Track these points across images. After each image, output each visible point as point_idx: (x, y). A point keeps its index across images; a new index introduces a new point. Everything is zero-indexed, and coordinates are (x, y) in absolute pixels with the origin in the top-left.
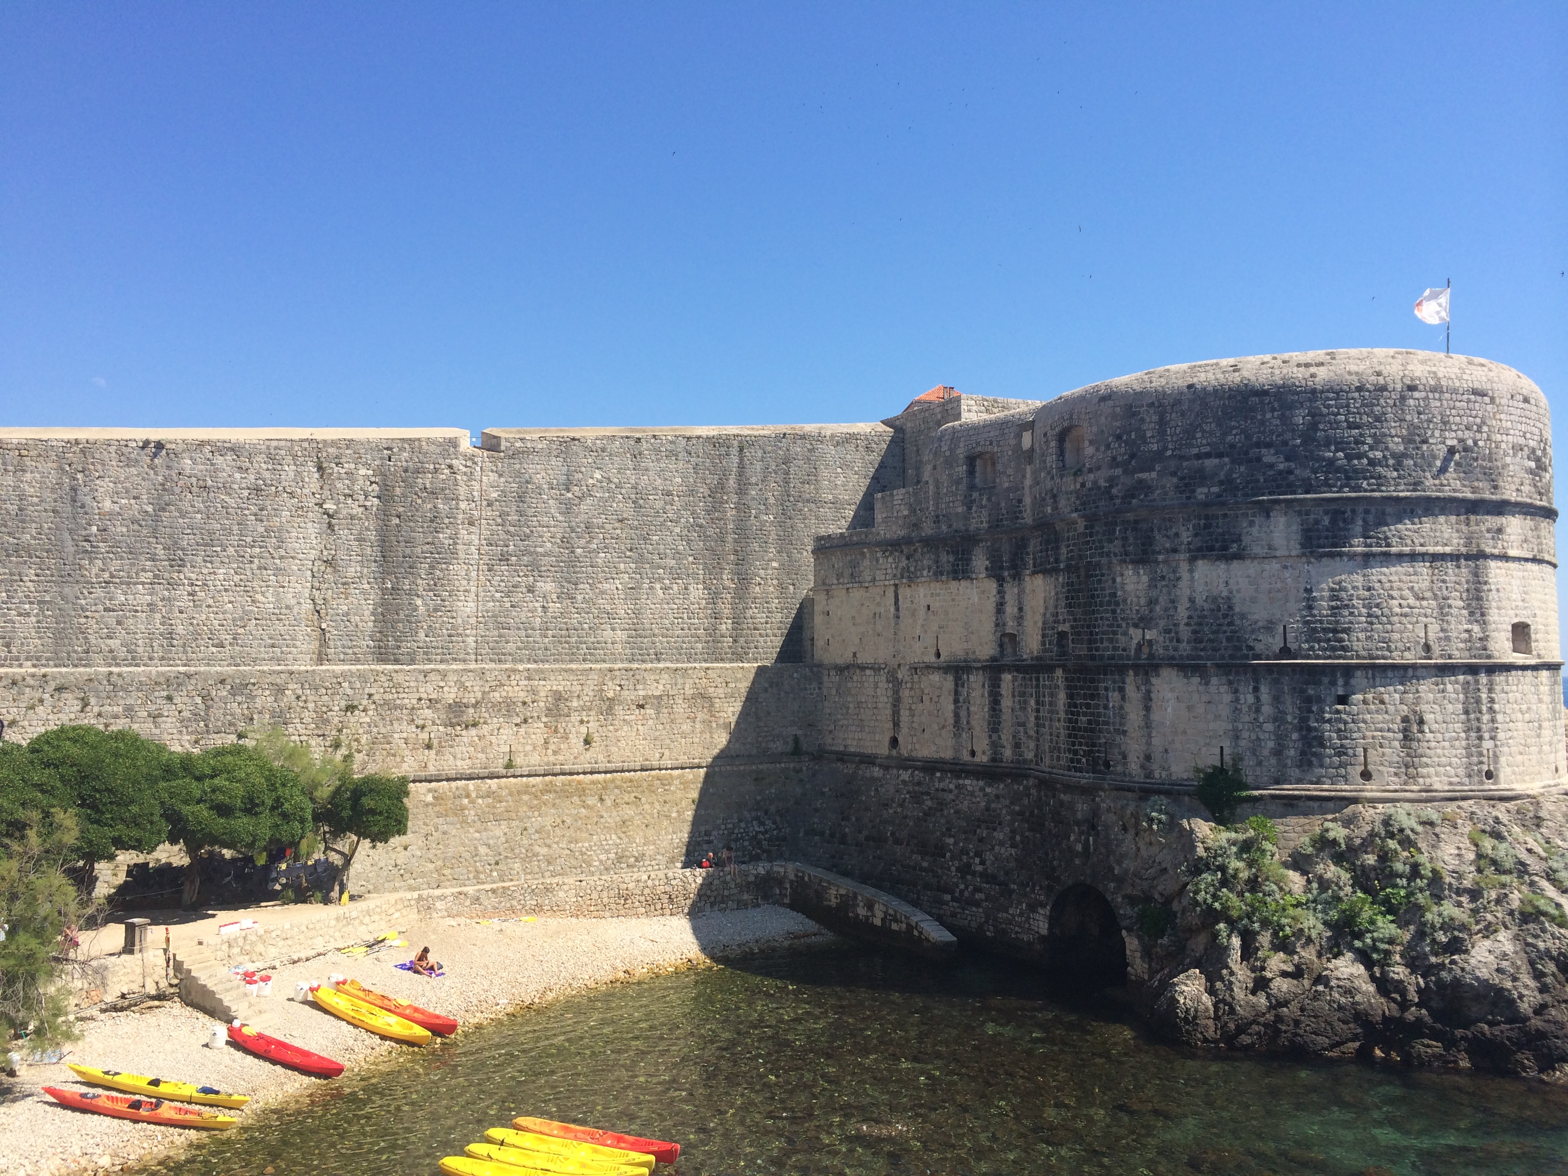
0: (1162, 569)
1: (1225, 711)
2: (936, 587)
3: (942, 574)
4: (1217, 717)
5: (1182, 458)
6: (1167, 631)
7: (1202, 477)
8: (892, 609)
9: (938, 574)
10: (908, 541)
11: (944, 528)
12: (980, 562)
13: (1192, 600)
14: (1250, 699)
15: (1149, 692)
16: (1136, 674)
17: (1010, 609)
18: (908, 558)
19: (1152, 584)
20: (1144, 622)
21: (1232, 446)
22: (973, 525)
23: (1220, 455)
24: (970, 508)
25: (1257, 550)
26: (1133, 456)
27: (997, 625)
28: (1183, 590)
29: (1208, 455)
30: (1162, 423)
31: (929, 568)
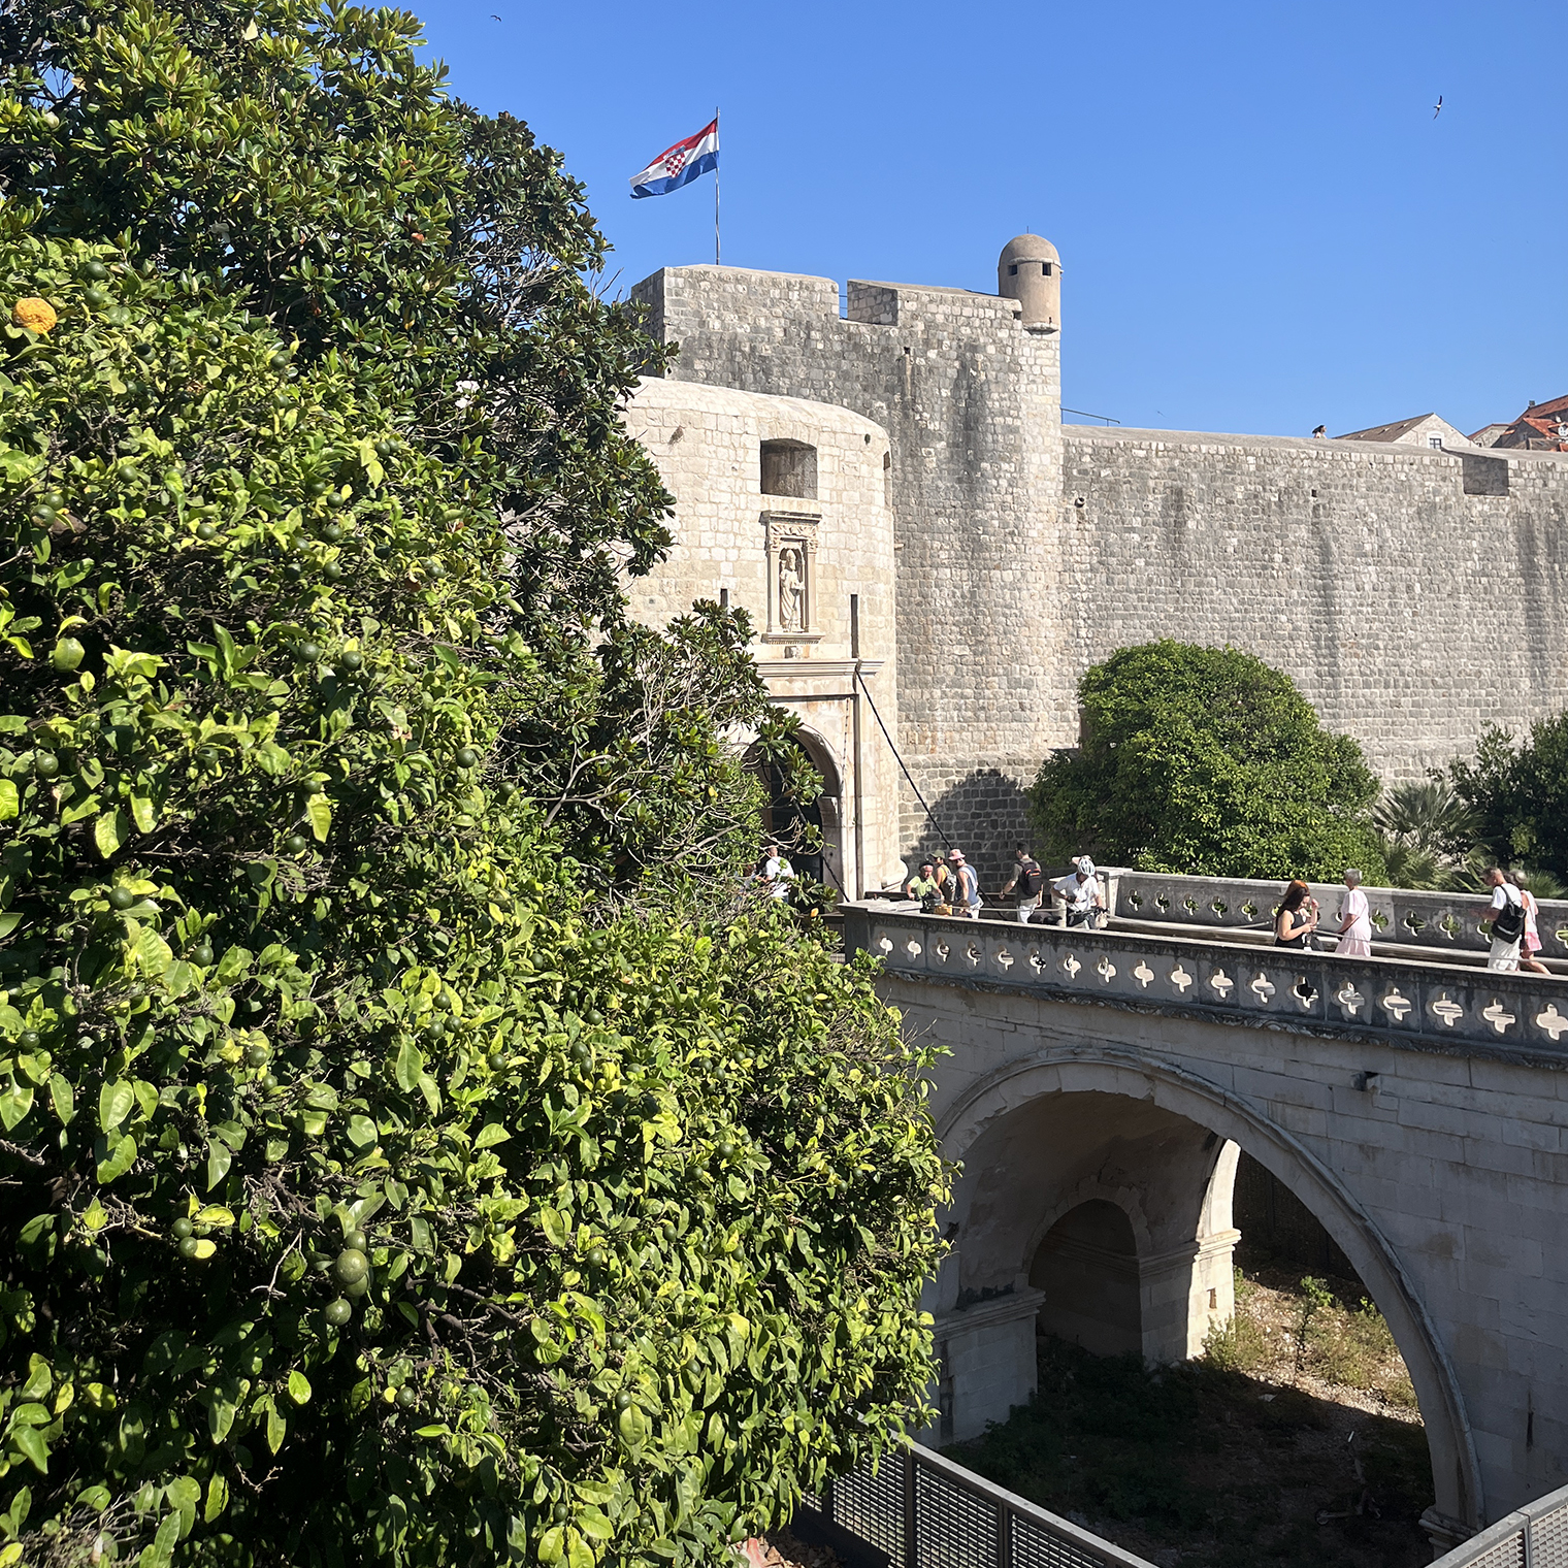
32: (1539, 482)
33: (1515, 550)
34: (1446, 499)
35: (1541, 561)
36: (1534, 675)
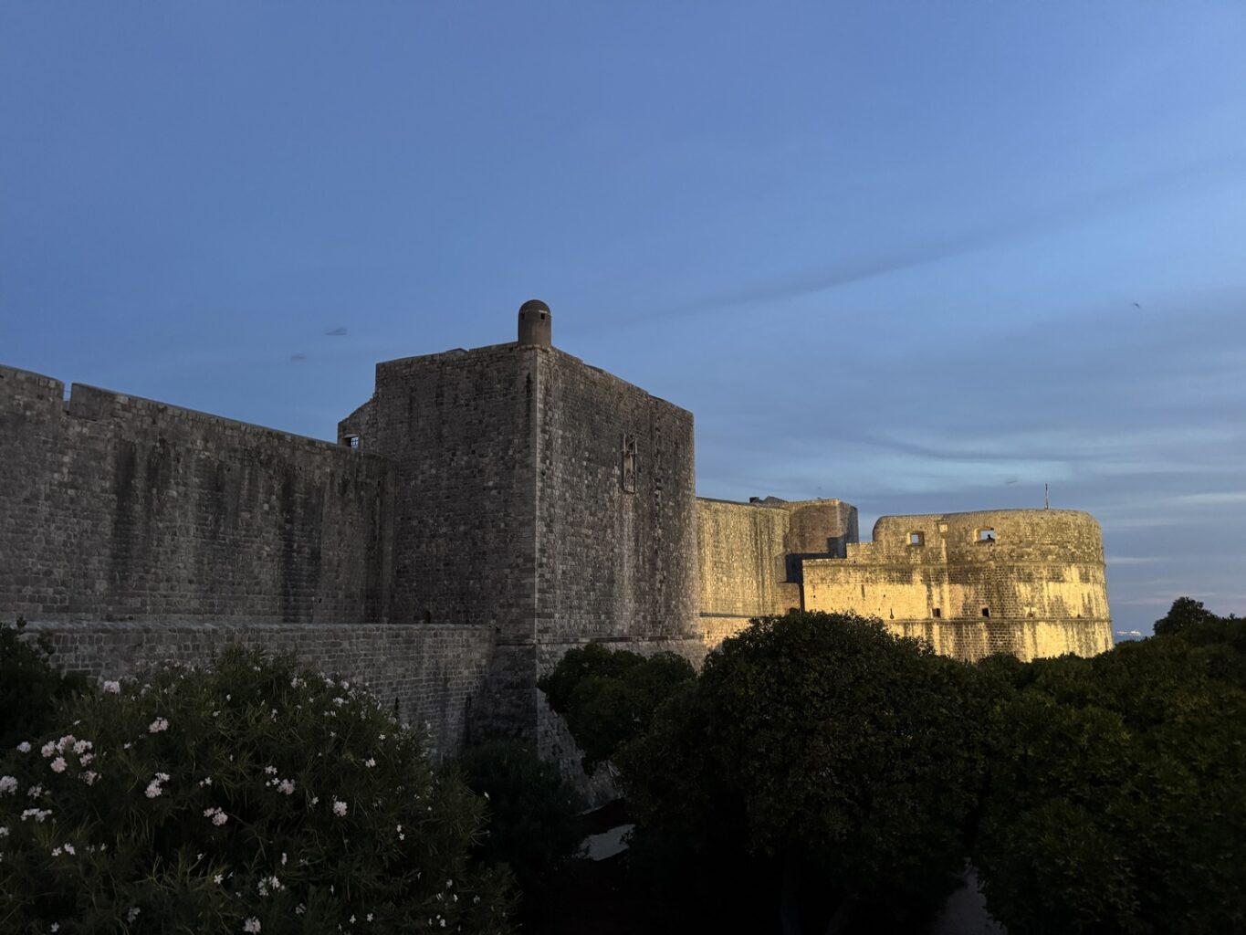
0: (1036, 585)
1: (1064, 637)
2: (889, 587)
3: (893, 581)
4: (1062, 640)
5: (1043, 544)
6: (1040, 608)
7: (1050, 552)
8: (861, 596)
9: (891, 581)
10: (872, 565)
11: (894, 562)
12: (917, 577)
13: (1048, 597)
14: (1071, 633)
15: (1035, 631)
16: (1028, 625)
17: (936, 598)
18: (870, 573)
19: (1033, 590)
20: (1030, 605)
21: (1058, 541)
22: (912, 562)
23: (1055, 544)
24: (910, 554)
25: (1068, 579)
26: (1021, 542)
27: (928, 604)
28: (1045, 593)
29: (1051, 544)
30: (1033, 530)
31: (885, 579)
32: (148, 420)
33: (112, 471)
34: (39, 414)
35: (139, 483)
36: (112, 580)
